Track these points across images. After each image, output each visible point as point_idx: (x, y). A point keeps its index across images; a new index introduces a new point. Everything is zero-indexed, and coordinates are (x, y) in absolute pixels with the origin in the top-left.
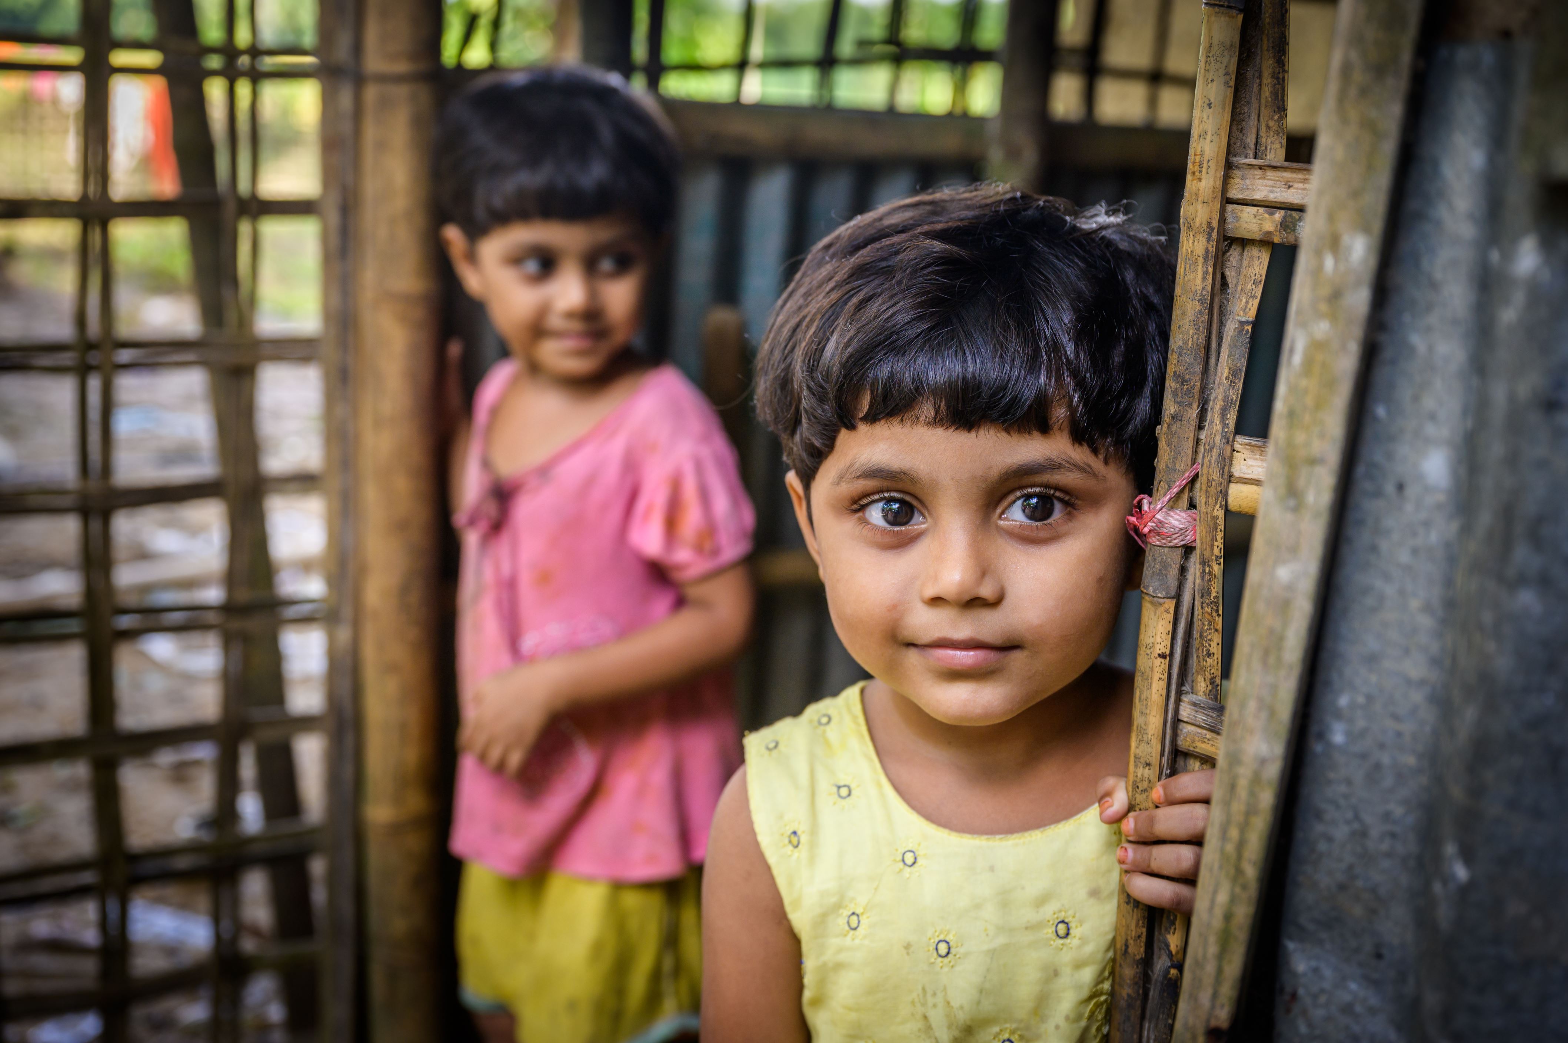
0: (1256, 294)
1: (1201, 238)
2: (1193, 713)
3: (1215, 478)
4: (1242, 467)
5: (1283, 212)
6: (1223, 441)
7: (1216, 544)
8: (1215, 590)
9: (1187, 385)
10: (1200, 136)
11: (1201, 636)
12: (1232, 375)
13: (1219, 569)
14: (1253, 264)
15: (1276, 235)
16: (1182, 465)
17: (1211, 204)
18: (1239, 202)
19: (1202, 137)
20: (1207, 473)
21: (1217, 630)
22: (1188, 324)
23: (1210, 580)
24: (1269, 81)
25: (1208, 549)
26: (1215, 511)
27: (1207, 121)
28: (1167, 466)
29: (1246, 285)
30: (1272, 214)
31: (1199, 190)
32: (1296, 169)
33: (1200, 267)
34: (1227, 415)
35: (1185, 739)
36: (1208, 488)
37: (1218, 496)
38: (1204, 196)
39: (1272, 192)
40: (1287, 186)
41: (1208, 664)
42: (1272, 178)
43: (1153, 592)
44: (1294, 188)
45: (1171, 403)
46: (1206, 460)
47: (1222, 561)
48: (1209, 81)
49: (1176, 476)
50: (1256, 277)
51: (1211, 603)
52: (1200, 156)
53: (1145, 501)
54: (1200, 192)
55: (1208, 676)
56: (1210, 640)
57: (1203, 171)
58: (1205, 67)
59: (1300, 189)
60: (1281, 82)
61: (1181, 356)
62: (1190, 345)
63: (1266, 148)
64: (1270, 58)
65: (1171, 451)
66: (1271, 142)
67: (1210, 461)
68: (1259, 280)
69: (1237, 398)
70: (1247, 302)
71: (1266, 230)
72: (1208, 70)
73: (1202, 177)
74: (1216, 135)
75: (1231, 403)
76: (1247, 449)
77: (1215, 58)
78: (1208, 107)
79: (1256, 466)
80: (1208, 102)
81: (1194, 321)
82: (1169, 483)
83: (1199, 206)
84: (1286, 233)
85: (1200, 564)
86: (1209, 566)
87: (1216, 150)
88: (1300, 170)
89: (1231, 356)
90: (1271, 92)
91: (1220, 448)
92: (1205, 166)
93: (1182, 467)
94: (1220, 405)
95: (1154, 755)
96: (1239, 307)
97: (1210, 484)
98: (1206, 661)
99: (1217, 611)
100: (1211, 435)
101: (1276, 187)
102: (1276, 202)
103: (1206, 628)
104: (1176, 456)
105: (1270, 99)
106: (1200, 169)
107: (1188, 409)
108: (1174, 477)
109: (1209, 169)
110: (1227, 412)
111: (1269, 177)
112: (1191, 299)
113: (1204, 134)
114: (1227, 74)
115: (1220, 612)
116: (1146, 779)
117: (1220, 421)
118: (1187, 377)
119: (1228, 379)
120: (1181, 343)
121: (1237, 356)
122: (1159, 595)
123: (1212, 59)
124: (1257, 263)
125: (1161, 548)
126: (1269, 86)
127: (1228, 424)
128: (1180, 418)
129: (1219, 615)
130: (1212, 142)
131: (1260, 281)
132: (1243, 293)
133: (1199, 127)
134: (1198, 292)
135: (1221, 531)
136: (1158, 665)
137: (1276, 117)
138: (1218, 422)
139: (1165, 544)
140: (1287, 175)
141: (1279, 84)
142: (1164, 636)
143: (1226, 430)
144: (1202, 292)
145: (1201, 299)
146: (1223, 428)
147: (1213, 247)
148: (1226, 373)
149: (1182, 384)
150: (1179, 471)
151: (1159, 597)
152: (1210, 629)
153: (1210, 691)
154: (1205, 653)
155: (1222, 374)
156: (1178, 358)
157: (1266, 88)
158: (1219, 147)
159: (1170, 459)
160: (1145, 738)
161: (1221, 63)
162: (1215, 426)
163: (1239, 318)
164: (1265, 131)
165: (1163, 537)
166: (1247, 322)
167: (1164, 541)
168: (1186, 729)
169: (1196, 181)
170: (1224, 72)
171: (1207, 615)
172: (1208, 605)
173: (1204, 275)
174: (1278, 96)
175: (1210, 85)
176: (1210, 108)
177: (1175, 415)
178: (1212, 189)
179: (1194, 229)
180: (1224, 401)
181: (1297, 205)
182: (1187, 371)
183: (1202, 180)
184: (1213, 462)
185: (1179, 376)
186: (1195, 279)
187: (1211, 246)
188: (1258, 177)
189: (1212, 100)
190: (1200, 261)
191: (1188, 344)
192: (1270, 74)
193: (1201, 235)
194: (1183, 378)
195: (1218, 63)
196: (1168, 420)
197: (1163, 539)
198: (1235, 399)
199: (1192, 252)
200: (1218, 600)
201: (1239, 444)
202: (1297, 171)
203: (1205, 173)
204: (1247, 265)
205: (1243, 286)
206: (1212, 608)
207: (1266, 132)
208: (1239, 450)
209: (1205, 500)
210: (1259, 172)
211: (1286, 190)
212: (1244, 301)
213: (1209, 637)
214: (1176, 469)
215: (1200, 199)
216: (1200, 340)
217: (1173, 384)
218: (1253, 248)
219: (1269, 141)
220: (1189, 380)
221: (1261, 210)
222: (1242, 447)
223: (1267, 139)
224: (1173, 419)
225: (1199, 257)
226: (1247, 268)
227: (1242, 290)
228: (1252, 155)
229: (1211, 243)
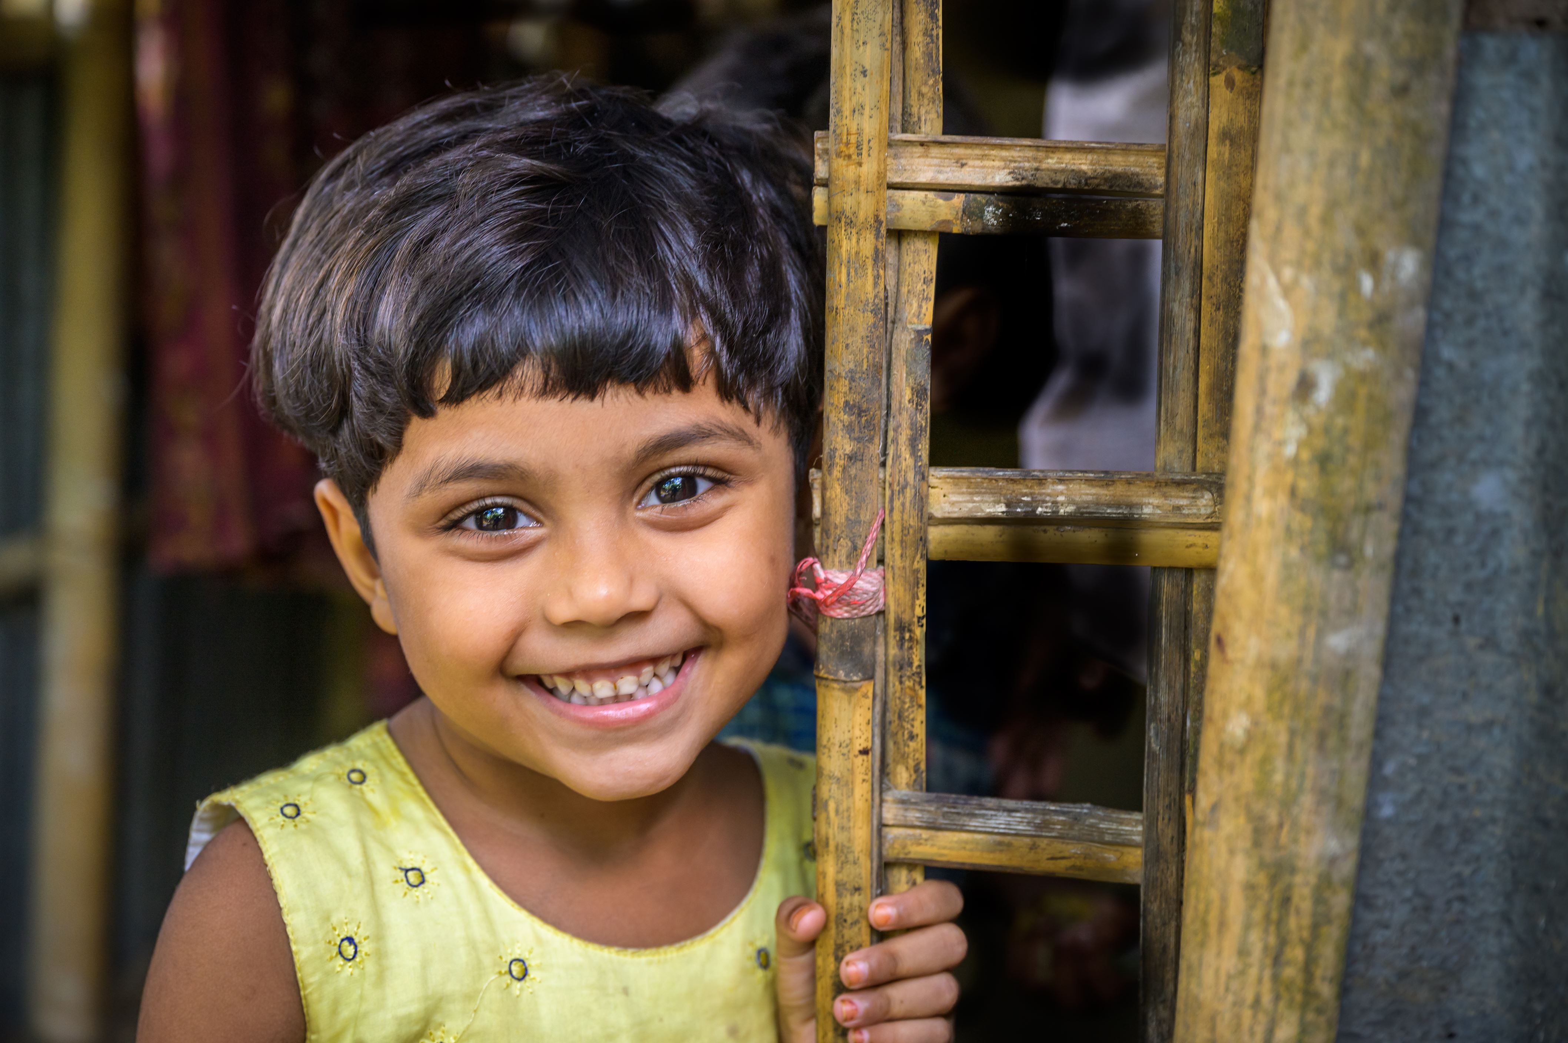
0: (929, 296)
1: (868, 236)
2: (901, 812)
3: (912, 523)
4: (943, 505)
5: (962, 196)
6: (918, 477)
7: (918, 602)
8: (918, 658)
9: (866, 416)
10: (854, 111)
11: (900, 717)
12: (917, 396)
13: (921, 632)
14: (920, 260)
15: (957, 224)
16: (868, 514)
17: (876, 193)
18: (896, 186)
19: (857, 112)
20: (900, 518)
21: (920, 706)
22: (860, 341)
23: (911, 648)
24: (920, 38)
25: (908, 611)
26: (916, 563)
27: (863, 93)
28: (847, 519)
29: (915, 285)
30: (947, 199)
31: (860, 177)
32: (973, 144)
33: (870, 271)
34: (918, 445)
35: (892, 846)
36: (904, 538)
37: (918, 545)
38: (867, 184)
39: (940, 172)
40: (959, 165)
41: (911, 749)
42: (938, 155)
43: (845, 676)
44: (969, 167)
45: (845, 441)
46: (897, 504)
47: (924, 621)
48: (861, 43)
49: (861, 529)
50: (926, 275)
51: (913, 674)
52: (856, 136)
53: (817, 566)
54: (862, 179)
55: (911, 763)
56: (913, 720)
57: (863, 154)
58: (852, 26)
59: (977, 167)
60: (935, 40)
61: (854, 381)
62: (865, 367)
63: (919, 119)
64: (920, 12)
65: (852, 500)
66: (926, 112)
67: (903, 505)
68: (930, 278)
69: (926, 423)
70: (920, 307)
71: (941, 218)
72: (857, 31)
73: (863, 161)
74: (875, 109)
75: (921, 431)
76: (949, 483)
77: (865, 16)
78: (862, 75)
79: (965, 502)
80: (861, 69)
81: (867, 337)
82: (852, 539)
83: (862, 197)
84: (971, 221)
85: (896, 630)
86: (910, 631)
87: (877, 127)
88: (978, 145)
89: (911, 374)
90: (924, 52)
91: (915, 487)
92: (865, 147)
93: (868, 517)
94: (907, 435)
95: (863, 875)
96: (909, 313)
97: (906, 532)
98: (908, 746)
99: (920, 683)
100: (900, 472)
101: (943, 166)
102: (949, 185)
103: (907, 706)
104: (859, 504)
105: (922, 61)
106: (859, 152)
107: (869, 445)
108: (859, 530)
109: (871, 151)
110: (917, 442)
111: (933, 155)
112: (862, 311)
113: (860, 107)
114: (882, 34)
115: (924, 683)
116: (857, 908)
117: (911, 455)
118: (864, 406)
119: (913, 402)
120: (852, 366)
121: (919, 373)
122: (855, 678)
123: (861, 17)
124: (924, 257)
125: (850, 621)
126: (921, 45)
127: (920, 456)
128: (860, 458)
129: (922, 687)
130: (871, 117)
131: (932, 280)
132: (912, 296)
133: (850, 99)
134: (870, 301)
135: (923, 586)
136: (860, 764)
137: (931, 82)
138: (908, 456)
139: (856, 614)
140: (959, 151)
141: (932, 42)
142: (864, 727)
143: (920, 464)
144: (874, 300)
145: (874, 310)
146: (916, 461)
147: (882, 245)
148: (908, 394)
149: (859, 415)
150: (864, 522)
151: (854, 681)
152: (913, 706)
153: (915, 781)
154: (906, 736)
155: (901, 396)
156: (850, 383)
157: (917, 48)
158: (881, 123)
159: (851, 509)
160: (851, 858)
161: (874, 21)
162: (904, 462)
163: (913, 326)
164: (916, 98)
165: (855, 606)
166: (926, 330)
167: (855, 611)
168: (892, 833)
169: (854, 166)
170: (879, 32)
171: (908, 691)
172: (909, 677)
173: (875, 279)
174: (932, 57)
175: (862, 48)
176: (865, 76)
177: (852, 455)
178: (876, 174)
179: (858, 224)
180: (911, 429)
181: (979, 186)
182: (865, 399)
183: (863, 165)
184: (908, 504)
185: (854, 406)
186: (864, 285)
187: (880, 244)
188: (918, 155)
189: (867, 67)
190: (870, 263)
191: (862, 367)
192: (920, 31)
193: (868, 232)
194: (859, 408)
195: (870, 21)
196: (842, 462)
197: (855, 609)
198: (924, 424)
199: (857, 253)
200: (921, 670)
201: (937, 478)
202: (974, 146)
203: (867, 155)
204: (912, 261)
205: (910, 287)
206: (914, 681)
207: (919, 100)
208: (936, 485)
209: (900, 552)
210: (919, 150)
211: (959, 169)
212: (915, 305)
213: (911, 716)
214: (861, 521)
215: (862, 188)
216: (877, 360)
217: (846, 416)
218: (916, 240)
219: (923, 111)
220: (868, 410)
221: (931, 195)
222: (940, 481)
223: (920, 108)
224: (851, 460)
225: (868, 258)
226: (912, 265)
227: (909, 292)
228: (899, 128)
229: (881, 240)
